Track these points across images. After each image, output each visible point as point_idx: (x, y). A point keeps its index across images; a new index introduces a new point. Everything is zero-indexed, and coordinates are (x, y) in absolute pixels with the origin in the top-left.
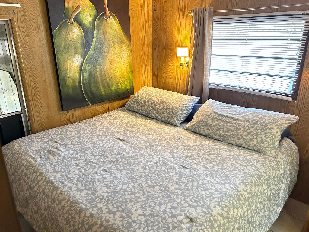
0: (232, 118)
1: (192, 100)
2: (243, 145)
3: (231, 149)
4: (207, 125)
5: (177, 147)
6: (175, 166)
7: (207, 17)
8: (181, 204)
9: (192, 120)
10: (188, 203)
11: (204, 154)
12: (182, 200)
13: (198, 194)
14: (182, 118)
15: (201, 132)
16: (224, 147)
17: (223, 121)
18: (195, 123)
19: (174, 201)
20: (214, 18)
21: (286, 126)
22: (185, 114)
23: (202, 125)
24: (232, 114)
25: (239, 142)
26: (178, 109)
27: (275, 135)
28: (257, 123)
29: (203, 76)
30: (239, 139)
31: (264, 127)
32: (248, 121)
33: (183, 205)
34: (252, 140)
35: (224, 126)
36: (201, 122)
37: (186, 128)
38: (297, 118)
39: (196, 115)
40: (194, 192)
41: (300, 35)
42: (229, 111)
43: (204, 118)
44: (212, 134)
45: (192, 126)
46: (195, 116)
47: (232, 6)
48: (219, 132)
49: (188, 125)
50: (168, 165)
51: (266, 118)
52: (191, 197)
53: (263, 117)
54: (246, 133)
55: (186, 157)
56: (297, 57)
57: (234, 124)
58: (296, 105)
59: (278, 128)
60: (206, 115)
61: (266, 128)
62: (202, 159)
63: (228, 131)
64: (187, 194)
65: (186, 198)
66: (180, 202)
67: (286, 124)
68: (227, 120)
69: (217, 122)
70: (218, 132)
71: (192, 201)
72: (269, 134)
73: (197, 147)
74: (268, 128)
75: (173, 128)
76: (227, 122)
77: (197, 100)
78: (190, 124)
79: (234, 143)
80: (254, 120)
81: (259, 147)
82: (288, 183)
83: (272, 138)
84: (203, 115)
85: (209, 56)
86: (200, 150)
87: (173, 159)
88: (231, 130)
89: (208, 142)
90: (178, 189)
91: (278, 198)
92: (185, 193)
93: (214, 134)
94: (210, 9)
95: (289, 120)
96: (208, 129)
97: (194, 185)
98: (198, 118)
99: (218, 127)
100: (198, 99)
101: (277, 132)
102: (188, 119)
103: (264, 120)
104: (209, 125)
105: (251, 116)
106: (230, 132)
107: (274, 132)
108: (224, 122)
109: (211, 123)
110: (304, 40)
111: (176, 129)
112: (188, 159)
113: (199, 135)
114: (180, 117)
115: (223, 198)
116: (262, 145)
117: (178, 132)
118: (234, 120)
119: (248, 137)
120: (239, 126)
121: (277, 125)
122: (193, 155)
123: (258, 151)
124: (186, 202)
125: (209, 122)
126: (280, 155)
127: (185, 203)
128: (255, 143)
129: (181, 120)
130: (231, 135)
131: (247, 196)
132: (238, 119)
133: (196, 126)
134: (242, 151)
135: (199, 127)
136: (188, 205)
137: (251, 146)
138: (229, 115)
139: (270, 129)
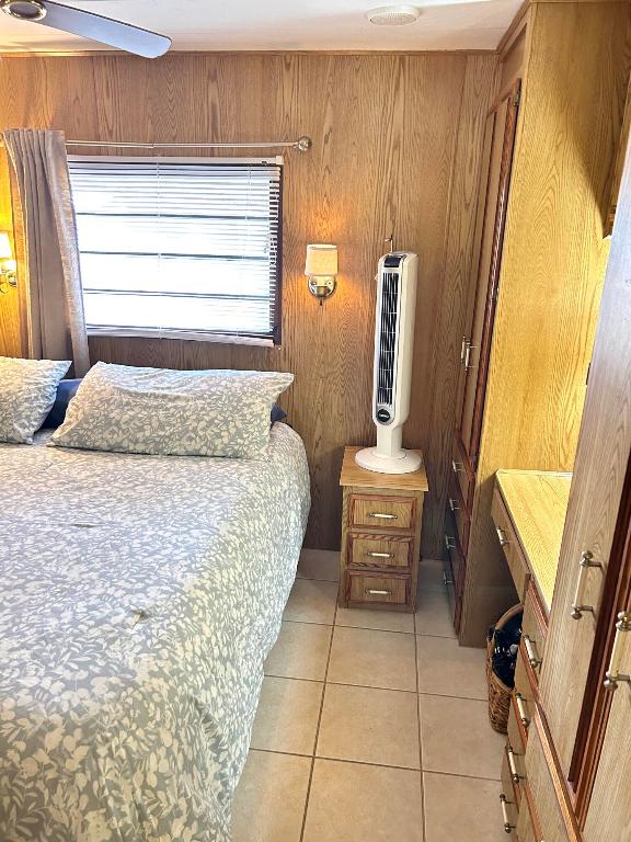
0: (164, 396)
1: (51, 371)
2: (202, 452)
3: (178, 463)
4: (110, 424)
5: (44, 489)
6: (59, 530)
7: (50, 154)
8: (42, 689)
9: (66, 420)
10: (63, 680)
11: (122, 489)
12: (41, 678)
13: (81, 642)
14: (35, 420)
15: (97, 444)
16: (164, 464)
17: (146, 407)
18: (77, 426)
19: (18, 687)
20: (70, 158)
21: (276, 394)
22: (41, 407)
23: (95, 427)
24: (163, 389)
25: (192, 447)
26: (17, 398)
27: (259, 415)
28: (220, 399)
29: (64, 307)
30: (191, 439)
31: (237, 404)
32: (202, 397)
33: (48, 691)
34: (219, 436)
35: (150, 417)
36: (91, 421)
37: (52, 443)
38: (291, 376)
39: (73, 404)
40: (71, 639)
41: (264, 208)
42: (153, 382)
43: (98, 408)
44: (125, 444)
45: (69, 434)
46: (70, 409)
47: (111, 132)
48: (142, 433)
49: (57, 434)
50: (39, 532)
51: (236, 385)
52: (65, 659)
53: (229, 385)
54: (203, 424)
55: (79, 506)
56: (267, 255)
57: (172, 411)
58: (282, 354)
59: (263, 402)
60: (101, 401)
61: (241, 404)
62: (120, 501)
63: (162, 427)
64: (51, 652)
65: (52, 665)
66: (37, 687)
67: (274, 391)
68: (155, 403)
69: (131, 413)
70: (140, 435)
71: (72, 670)
72: (248, 417)
73: (97, 479)
74: (245, 405)
75: (15, 450)
76: (156, 407)
77: (65, 370)
78: (63, 430)
79: (182, 451)
80: (214, 394)
81: (236, 448)
82: (299, 507)
83: (255, 423)
84: (93, 402)
85: (74, 255)
86: (109, 482)
87: (46, 519)
88: (170, 425)
89: (120, 462)
90: (18, 649)
91: (289, 540)
92: (44, 651)
93: (130, 440)
94: (55, 136)
95: (279, 383)
96: (113, 432)
97: (66, 621)
98: (81, 411)
99: (137, 423)
100: (65, 365)
101: (263, 409)
102: (53, 419)
103: (233, 390)
104: (113, 422)
105: (204, 386)
106: (167, 428)
107: (257, 409)
108: (150, 408)
109: (118, 418)
110: (273, 219)
111: (25, 449)
112: (87, 509)
113: (91, 452)
114: (28, 417)
115: (151, 629)
116: (239, 441)
117: (34, 457)
118: (170, 400)
119: (209, 431)
120: (185, 411)
121: (260, 396)
122: (94, 497)
123: (236, 457)
124: (56, 678)
125: (112, 415)
126: (276, 456)
127: (53, 682)
128: (226, 440)
129: (33, 426)
130: (171, 434)
131: (237, 542)
132: (178, 398)
133: (81, 432)
134: (203, 464)
135: (89, 433)
136: (63, 685)
137: (219, 448)
138: (157, 392)
139: (249, 406)
